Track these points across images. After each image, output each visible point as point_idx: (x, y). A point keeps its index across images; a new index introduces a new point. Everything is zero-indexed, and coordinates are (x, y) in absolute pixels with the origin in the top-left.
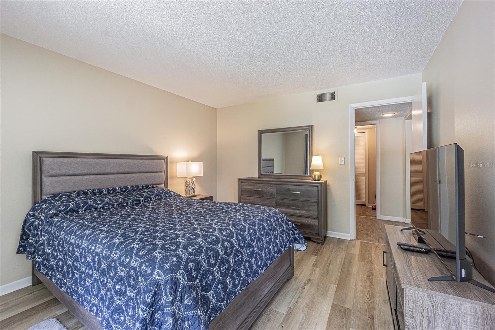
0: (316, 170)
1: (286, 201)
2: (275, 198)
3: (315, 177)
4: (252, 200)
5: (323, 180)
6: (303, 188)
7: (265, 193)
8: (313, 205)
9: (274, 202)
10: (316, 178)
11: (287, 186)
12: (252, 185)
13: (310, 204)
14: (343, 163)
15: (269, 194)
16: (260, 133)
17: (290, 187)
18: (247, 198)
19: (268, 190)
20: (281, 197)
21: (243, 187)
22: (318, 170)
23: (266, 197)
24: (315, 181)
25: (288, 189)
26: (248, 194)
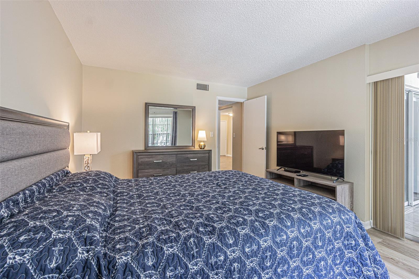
0: (202, 141)
1: (185, 168)
2: (175, 167)
3: (202, 146)
4: (152, 172)
5: (206, 148)
6: (199, 155)
7: (166, 163)
8: (205, 167)
9: (175, 171)
10: (203, 148)
11: (186, 155)
12: (152, 157)
13: (203, 167)
14: (212, 136)
15: (169, 164)
16: (147, 105)
17: (189, 156)
18: (146, 171)
19: (169, 160)
20: (181, 165)
21: (140, 160)
22: (203, 141)
23: (167, 167)
24: (201, 149)
25: (188, 158)
26: (147, 167)
